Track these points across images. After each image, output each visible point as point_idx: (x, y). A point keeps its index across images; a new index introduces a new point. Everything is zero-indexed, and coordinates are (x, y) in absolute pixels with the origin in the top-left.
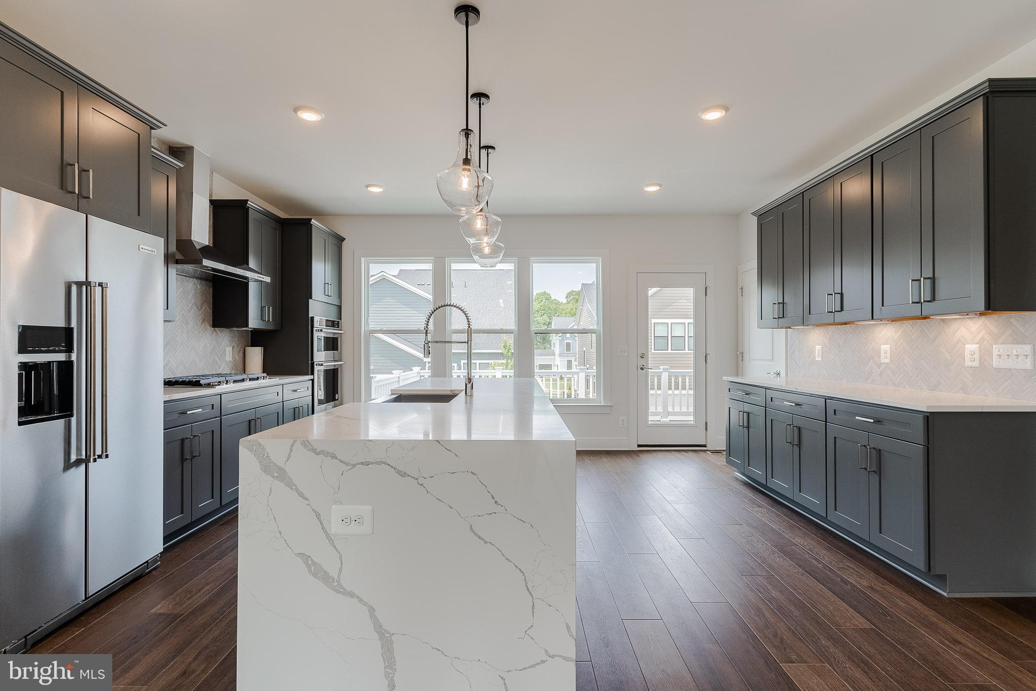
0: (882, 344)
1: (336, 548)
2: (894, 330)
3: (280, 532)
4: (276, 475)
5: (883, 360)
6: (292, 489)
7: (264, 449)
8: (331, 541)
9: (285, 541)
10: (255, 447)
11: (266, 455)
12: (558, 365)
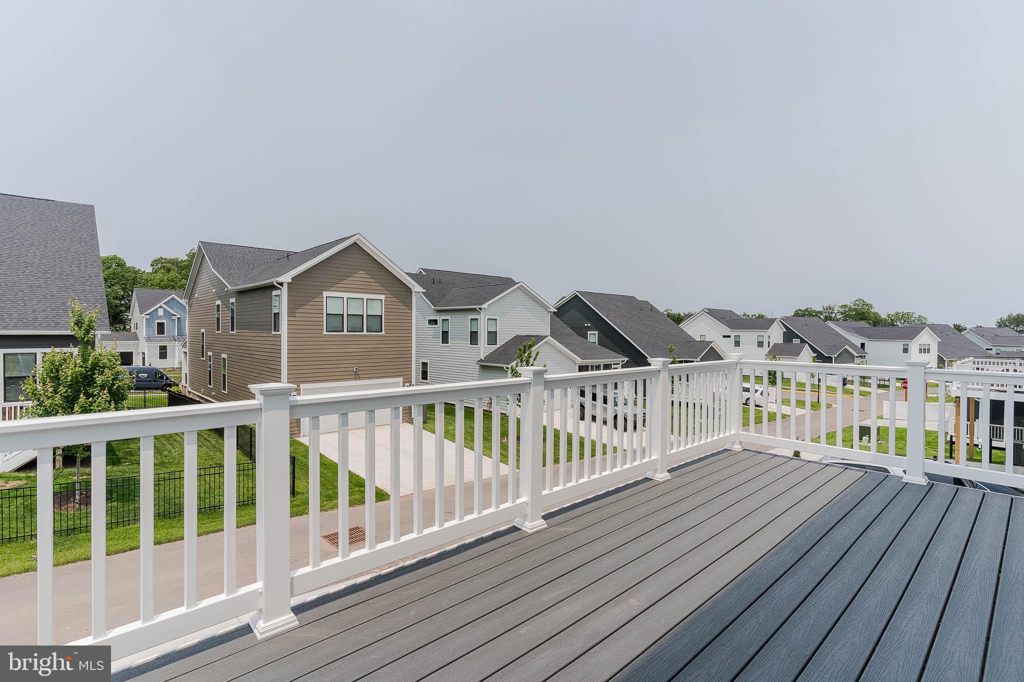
12: (144, 353)
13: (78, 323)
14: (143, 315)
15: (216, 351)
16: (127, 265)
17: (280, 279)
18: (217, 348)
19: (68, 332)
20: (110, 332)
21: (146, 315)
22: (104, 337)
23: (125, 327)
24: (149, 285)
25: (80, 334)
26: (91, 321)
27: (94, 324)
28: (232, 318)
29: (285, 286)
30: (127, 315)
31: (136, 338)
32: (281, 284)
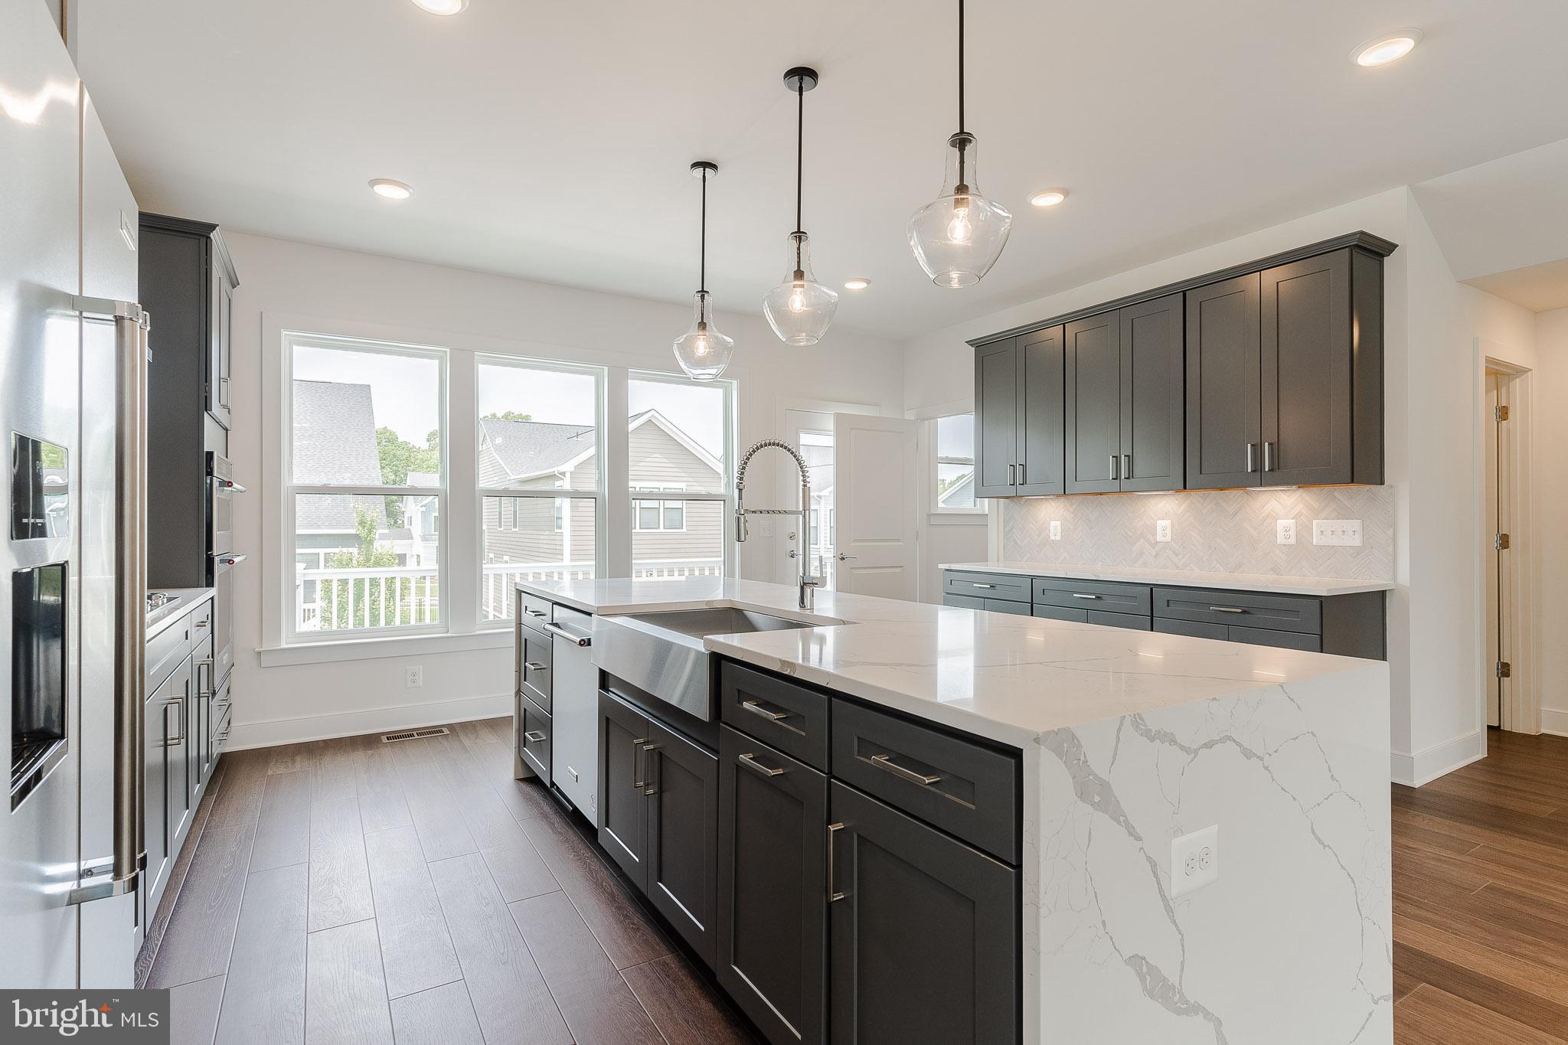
0: (1159, 519)
1: (1176, 925)
2: (1177, 502)
3: (1104, 922)
4: (1097, 799)
5: (1159, 538)
6: (1119, 823)
7: (1080, 745)
8: (1171, 914)
9: (1111, 938)
10: (1065, 745)
11: (1082, 758)
12: (418, 556)
13: (362, 523)
14: (418, 507)
15: (499, 552)
16: (400, 440)
17: (562, 469)
18: (499, 549)
19: (353, 531)
20: (387, 531)
21: (422, 506)
22: (383, 537)
23: (396, 522)
24: (425, 466)
25: (363, 533)
26: (372, 521)
27: (375, 524)
28: (515, 512)
29: (568, 475)
30: (398, 506)
31: (409, 536)
32: (564, 474)
